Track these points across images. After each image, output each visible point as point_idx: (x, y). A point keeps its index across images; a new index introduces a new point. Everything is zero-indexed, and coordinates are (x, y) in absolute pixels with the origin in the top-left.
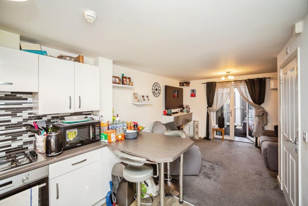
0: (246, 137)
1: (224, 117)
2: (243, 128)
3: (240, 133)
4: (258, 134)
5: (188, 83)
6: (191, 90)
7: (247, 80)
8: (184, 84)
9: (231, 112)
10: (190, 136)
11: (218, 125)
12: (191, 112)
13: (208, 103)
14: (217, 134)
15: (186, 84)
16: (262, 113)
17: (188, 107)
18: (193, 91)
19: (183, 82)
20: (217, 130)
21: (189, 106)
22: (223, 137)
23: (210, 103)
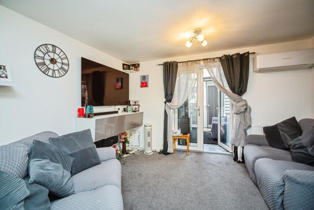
0: (217, 144)
1: (189, 117)
2: (212, 131)
3: (208, 138)
4: (238, 141)
5: (137, 65)
6: (141, 76)
7: (222, 57)
8: (131, 67)
9: (199, 110)
10: (140, 149)
11: (180, 130)
12: (140, 111)
13: (166, 96)
14: (179, 144)
15: (133, 68)
16: (245, 107)
17: (136, 104)
18: (144, 77)
19: (129, 64)
20: (179, 138)
21: (138, 101)
22: (188, 148)
23: (169, 97)
